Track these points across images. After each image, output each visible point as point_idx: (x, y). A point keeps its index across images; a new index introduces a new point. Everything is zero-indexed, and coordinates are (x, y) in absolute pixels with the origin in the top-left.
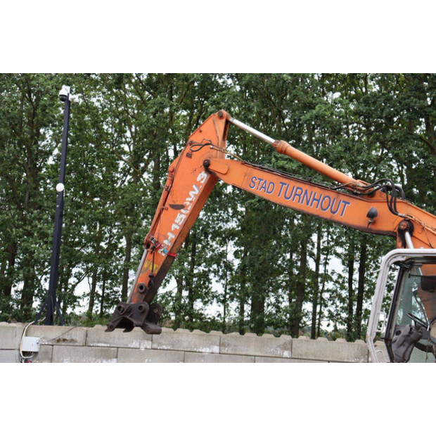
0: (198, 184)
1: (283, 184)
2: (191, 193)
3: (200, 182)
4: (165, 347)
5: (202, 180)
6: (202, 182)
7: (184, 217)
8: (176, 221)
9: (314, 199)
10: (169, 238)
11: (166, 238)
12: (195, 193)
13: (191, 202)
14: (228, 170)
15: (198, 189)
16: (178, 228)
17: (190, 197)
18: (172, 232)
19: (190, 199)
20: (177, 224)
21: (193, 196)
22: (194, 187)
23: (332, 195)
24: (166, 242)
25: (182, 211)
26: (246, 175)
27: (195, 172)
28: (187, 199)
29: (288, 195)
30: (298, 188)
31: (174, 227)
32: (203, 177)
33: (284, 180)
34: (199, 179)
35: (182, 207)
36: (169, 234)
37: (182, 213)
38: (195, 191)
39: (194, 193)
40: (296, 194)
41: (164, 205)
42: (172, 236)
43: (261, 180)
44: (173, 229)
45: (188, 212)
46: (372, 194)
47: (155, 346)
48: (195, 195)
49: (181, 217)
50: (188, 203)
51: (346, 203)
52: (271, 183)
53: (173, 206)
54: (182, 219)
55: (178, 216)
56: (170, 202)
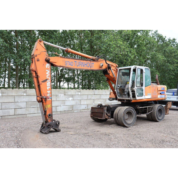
0: (48, 69)
1: (75, 62)
2: (47, 73)
3: (48, 68)
5: (48, 67)
6: (49, 67)
8: (47, 86)
9: (85, 64)
10: (49, 93)
11: (48, 93)
12: (48, 72)
13: (49, 76)
15: (49, 70)
16: (50, 88)
18: (49, 90)
19: (48, 76)
20: (49, 86)
21: (48, 74)
22: (47, 70)
23: (89, 62)
24: (48, 95)
25: (47, 81)
26: (63, 61)
27: (44, 65)
28: (47, 76)
29: (78, 65)
30: (80, 62)
31: (48, 88)
32: (48, 65)
34: (47, 67)
35: (47, 80)
40: (80, 64)
42: (49, 92)
43: (68, 62)
44: (48, 89)
45: (50, 80)
49: (48, 83)
50: (48, 77)
51: (93, 63)
52: (72, 62)
53: (43, 82)
54: (49, 84)
55: (47, 84)
56: (41, 81)
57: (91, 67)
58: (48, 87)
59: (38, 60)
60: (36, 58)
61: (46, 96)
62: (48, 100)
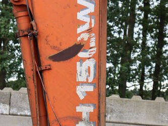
7: (91, 63)
10: (84, 116)
13: (89, 31)
16: (91, 89)
17: (84, 23)
19: (86, 27)
20: (87, 83)
21: (87, 20)
25: (81, 55)
28: (79, 30)
36: (79, 109)
37: (83, 60)
38: (85, 8)
39: (86, 12)
42: (86, 110)
44: (82, 97)
45: (94, 51)
47: (14, 111)
48: (90, 15)
50: (85, 36)
54: (89, 70)
55: (78, 68)
56: (46, 52)
58: (83, 83)
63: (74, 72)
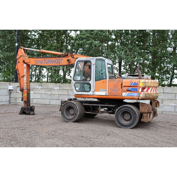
0: (25, 68)
1: (45, 60)
2: (24, 71)
4: (45, 88)
7: (26, 78)
8: (25, 80)
9: (54, 61)
11: (24, 86)
14: (30, 61)
16: (26, 81)
18: (25, 83)
22: (24, 69)
23: (58, 58)
24: (25, 87)
25: (25, 77)
26: (35, 61)
27: (22, 65)
29: (47, 62)
30: (49, 60)
32: (25, 65)
33: (45, 59)
34: (24, 67)
35: (24, 76)
38: (25, 70)
40: (49, 62)
41: (20, 78)
42: (25, 84)
43: (39, 61)
45: (26, 76)
46: (67, 55)
47: (42, 88)
49: (25, 78)
50: (25, 74)
51: (62, 60)
52: (41, 61)
53: (22, 77)
56: (20, 76)
57: (59, 63)
59: (19, 62)
60: (18, 61)
61: (23, 87)
62: (25, 90)
63: (24, 79)
